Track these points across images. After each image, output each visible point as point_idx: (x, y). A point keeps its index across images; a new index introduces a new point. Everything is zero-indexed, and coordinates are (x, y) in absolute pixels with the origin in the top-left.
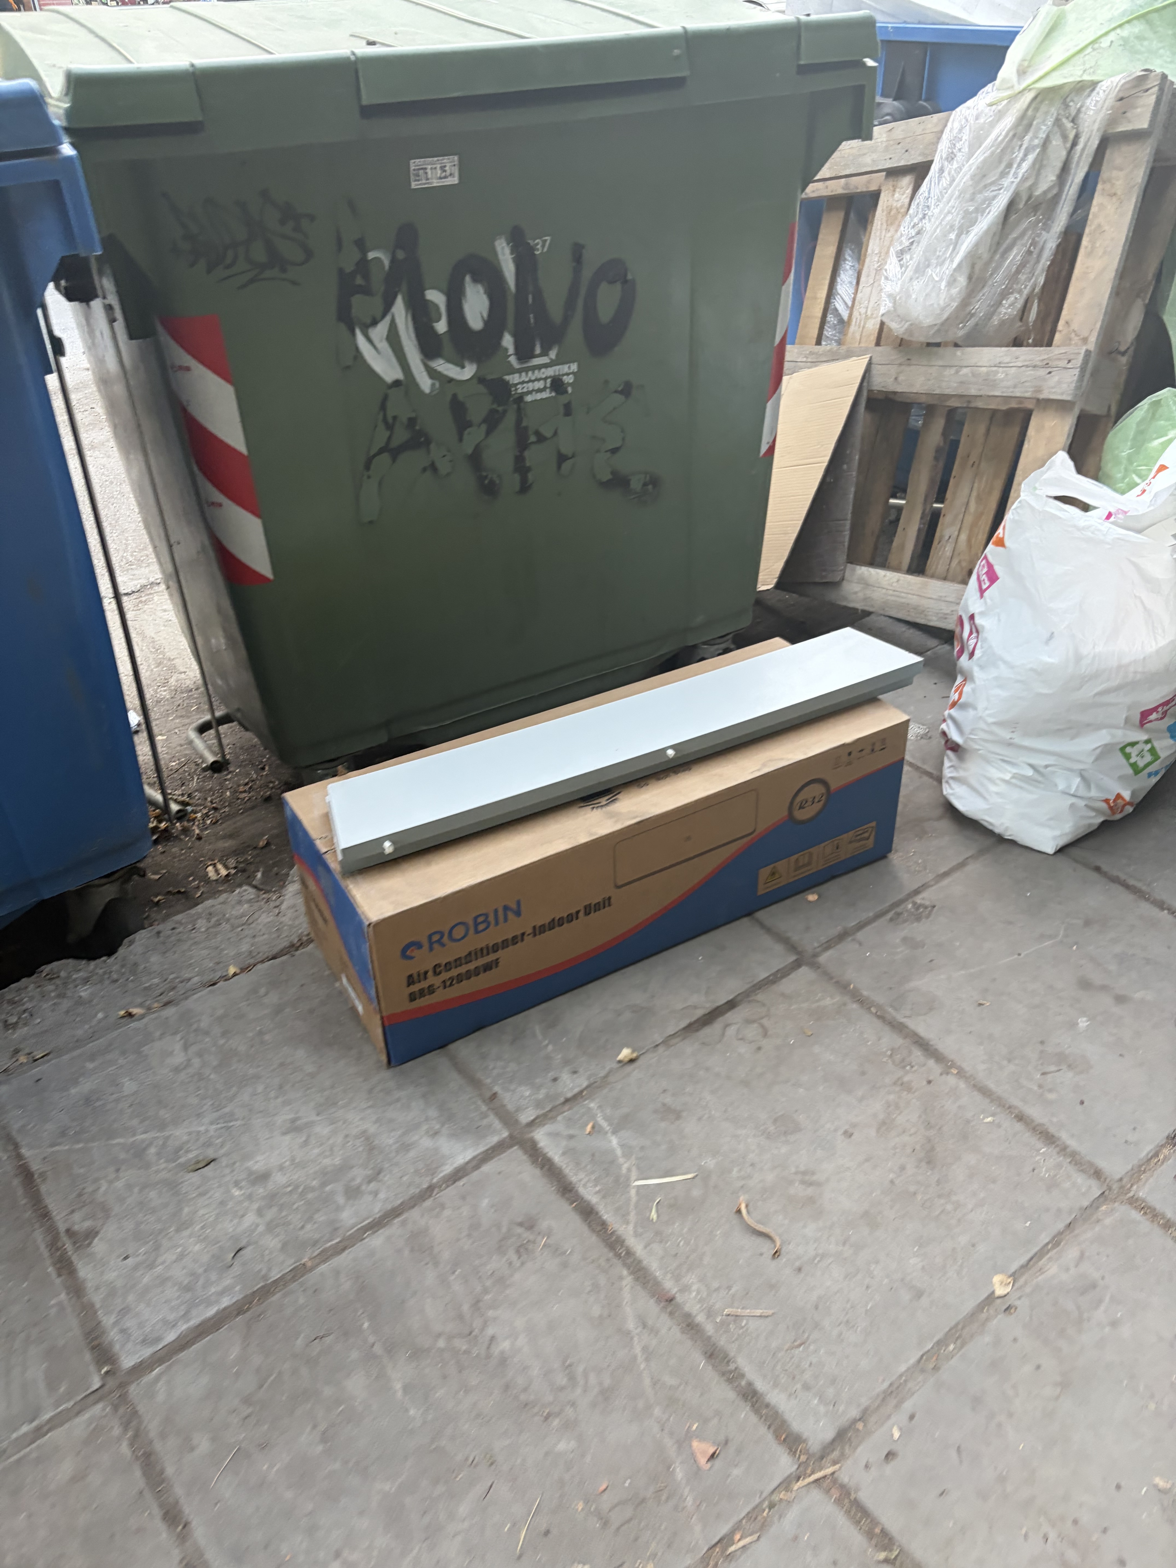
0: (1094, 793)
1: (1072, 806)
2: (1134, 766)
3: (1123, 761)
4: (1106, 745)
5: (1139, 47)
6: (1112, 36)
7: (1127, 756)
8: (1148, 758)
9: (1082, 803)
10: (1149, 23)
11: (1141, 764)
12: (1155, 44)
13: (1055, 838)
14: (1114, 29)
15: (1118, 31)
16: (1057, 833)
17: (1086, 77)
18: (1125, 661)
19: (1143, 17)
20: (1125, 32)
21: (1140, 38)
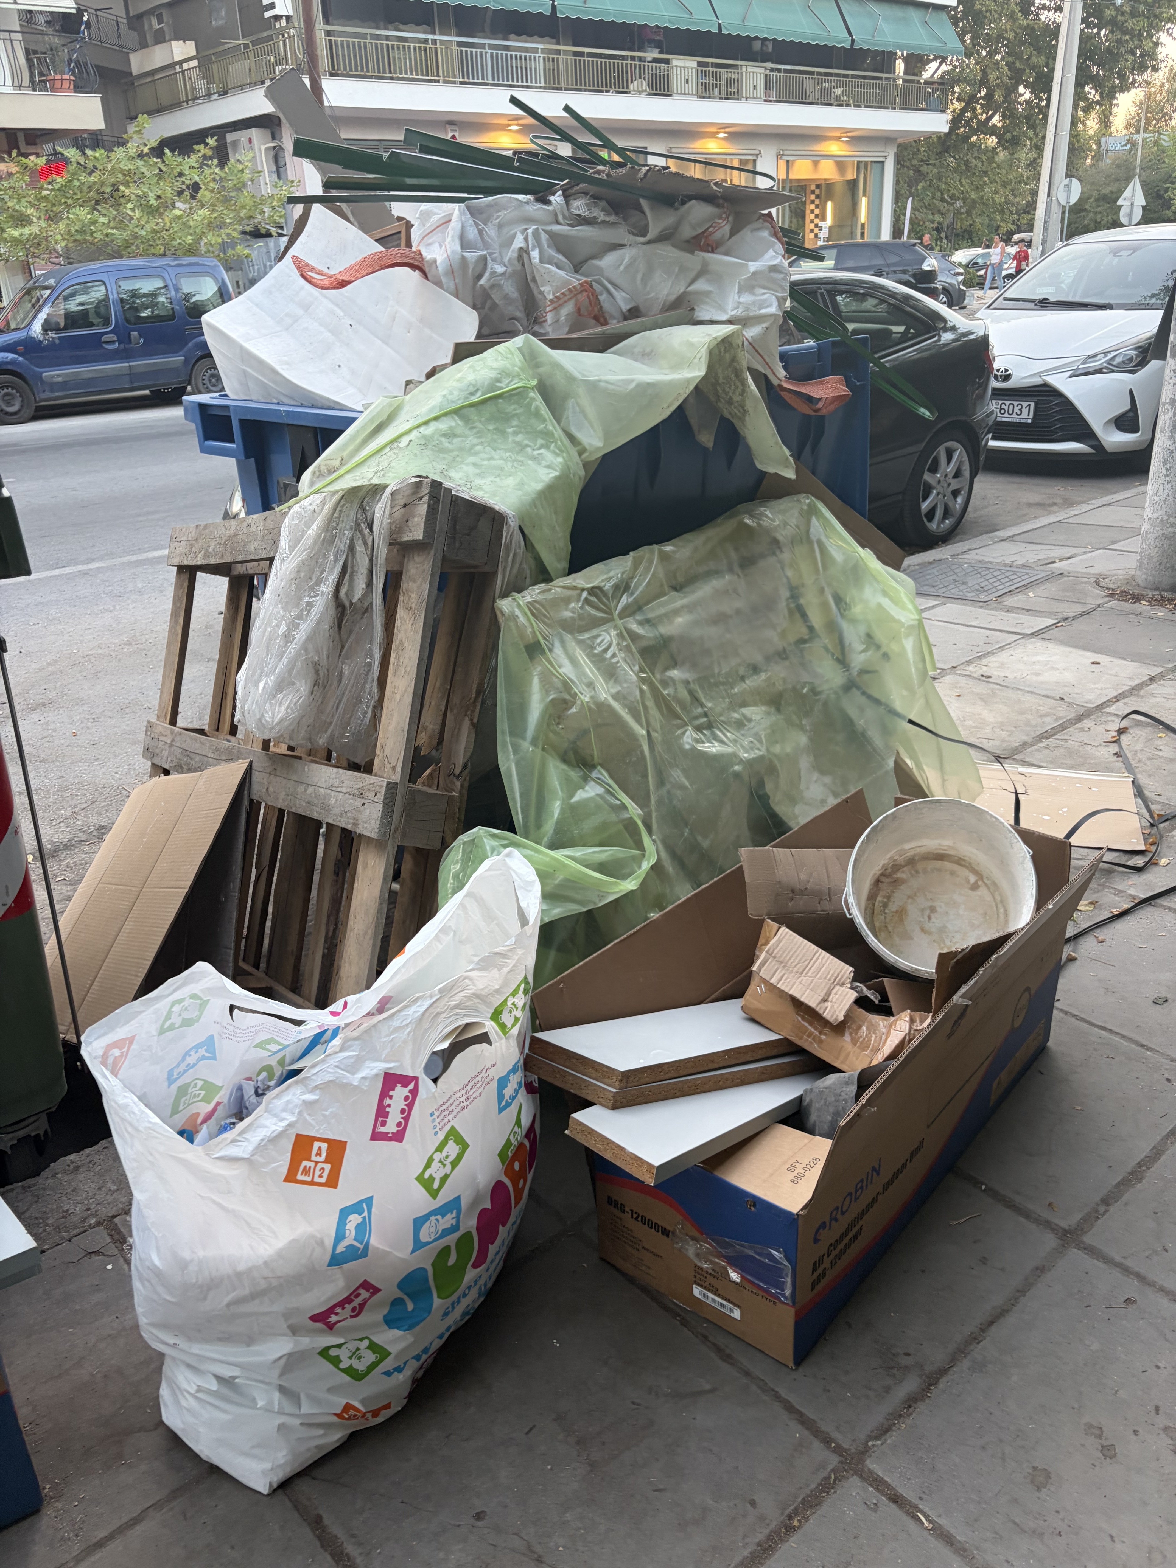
0: (306, 1408)
1: (281, 1427)
2: (350, 1371)
3: (329, 1367)
4: (290, 1355)
5: (447, 445)
6: (414, 435)
7: (335, 1361)
8: (370, 1358)
9: (296, 1422)
10: (466, 420)
11: (361, 1366)
12: (472, 440)
13: (264, 1473)
14: (418, 426)
15: (422, 429)
16: (268, 1465)
17: (375, 481)
18: (241, 1267)
19: (457, 412)
20: (428, 430)
21: (450, 435)
